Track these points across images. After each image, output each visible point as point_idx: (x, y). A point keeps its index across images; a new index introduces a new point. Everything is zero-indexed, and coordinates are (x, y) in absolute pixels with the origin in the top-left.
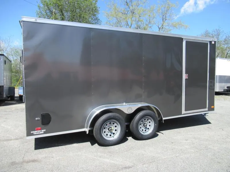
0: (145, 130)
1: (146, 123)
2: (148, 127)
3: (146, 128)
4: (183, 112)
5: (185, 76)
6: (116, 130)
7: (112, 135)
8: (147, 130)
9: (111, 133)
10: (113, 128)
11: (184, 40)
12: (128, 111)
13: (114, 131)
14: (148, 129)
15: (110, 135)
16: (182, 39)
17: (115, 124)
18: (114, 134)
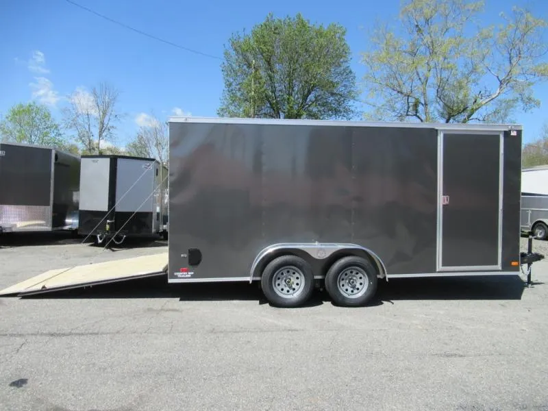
0: (352, 291)
1: (355, 278)
2: (358, 286)
3: (354, 287)
4: (439, 267)
5: (441, 200)
6: (297, 284)
7: (291, 291)
8: (355, 291)
9: (290, 287)
10: (293, 280)
11: (439, 132)
12: (319, 255)
13: (294, 286)
14: (358, 289)
15: (288, 291)
16: (437, 130)
17: (297, 275)
18: (294, 289)
